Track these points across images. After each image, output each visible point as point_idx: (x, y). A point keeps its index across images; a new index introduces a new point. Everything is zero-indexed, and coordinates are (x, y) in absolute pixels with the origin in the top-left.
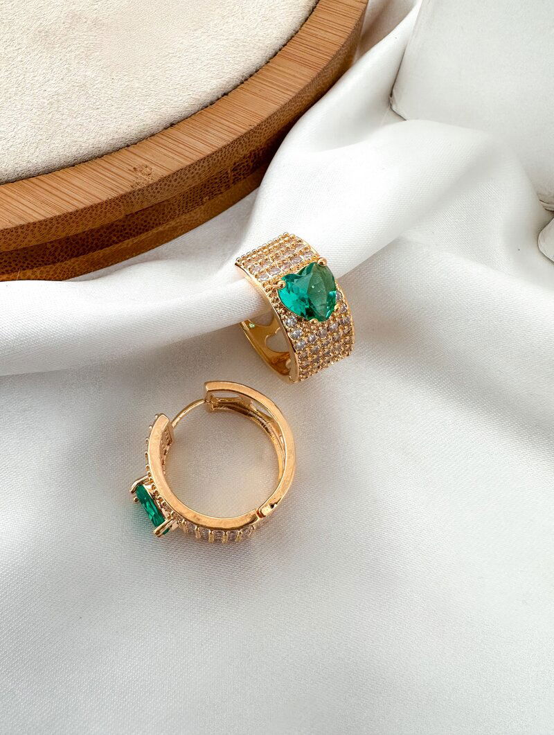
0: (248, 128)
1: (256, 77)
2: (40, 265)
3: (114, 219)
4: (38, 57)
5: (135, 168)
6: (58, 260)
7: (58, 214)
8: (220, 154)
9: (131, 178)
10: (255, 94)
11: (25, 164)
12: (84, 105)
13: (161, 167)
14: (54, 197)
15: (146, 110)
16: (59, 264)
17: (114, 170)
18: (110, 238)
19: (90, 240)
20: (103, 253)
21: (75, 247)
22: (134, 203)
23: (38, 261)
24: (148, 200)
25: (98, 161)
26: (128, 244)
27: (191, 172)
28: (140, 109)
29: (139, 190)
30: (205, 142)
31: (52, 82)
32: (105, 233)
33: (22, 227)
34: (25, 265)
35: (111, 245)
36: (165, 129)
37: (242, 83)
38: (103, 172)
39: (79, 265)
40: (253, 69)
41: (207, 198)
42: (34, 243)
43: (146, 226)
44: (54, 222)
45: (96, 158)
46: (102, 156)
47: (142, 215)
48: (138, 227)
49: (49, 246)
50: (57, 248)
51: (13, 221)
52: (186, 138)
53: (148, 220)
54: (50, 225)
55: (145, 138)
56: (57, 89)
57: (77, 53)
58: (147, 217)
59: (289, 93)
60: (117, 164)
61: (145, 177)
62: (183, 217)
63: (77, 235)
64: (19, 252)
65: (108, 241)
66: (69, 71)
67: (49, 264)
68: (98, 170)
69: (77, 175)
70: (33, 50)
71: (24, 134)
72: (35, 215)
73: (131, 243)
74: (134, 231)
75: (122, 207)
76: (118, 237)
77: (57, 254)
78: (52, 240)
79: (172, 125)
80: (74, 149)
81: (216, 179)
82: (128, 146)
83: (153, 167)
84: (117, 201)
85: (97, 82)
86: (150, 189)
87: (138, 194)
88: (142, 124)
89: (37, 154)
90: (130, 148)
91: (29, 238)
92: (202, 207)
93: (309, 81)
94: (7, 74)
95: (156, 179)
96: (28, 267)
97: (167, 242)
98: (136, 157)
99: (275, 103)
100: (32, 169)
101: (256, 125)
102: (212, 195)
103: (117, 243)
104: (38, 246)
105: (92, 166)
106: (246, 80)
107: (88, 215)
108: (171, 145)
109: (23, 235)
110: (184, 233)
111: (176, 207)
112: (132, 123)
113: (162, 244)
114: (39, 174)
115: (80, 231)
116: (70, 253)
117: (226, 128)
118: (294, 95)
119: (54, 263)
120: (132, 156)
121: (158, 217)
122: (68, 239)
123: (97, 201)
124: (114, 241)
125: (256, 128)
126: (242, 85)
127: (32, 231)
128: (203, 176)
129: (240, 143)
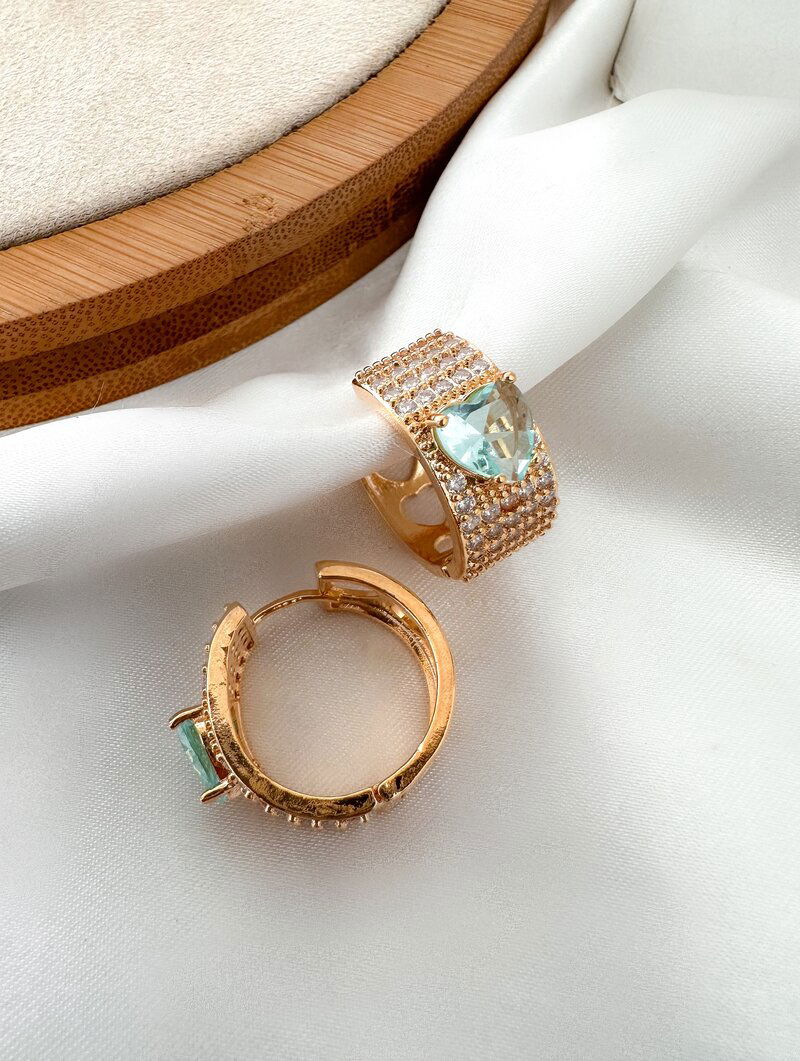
0: (419, 125)
1: (417, 45)
2: (99, 371)
3: (215, 286)
4: (60, 40)
5: (245, 201)
6: (128, 361)
7: (129, 281)
8: (377, 169)
9: (240, 215)
10: (418, 71)
11: (64, 206)
12: (147, 107)
13: (290, 195)
14: (120, 256)
15: (251, 108)
16: (129, 367)
17: (211, 205)
18: (209, 319)
19: (179, 324)
20: (198, 347)
21: (154, 337)
22: (249, 257)
23: (96, 365)
24: (269, 251)
25: (183, 193)
26: (235, 328)
27: (335, 201)
28: (240, 107)
29: (257, 235)
30: (351, 151)
31: (92, 75)
32: (202, 310)
33: (72, 307)
34: (75, 372)
35: (210, 330)
36: (285, 135)
37: (396, 56)
38: (192, 210)
39: (159, 366)
40: (412, 33)
41: (355, 244)
42: (91, 334)
43: (263, 296)
44: (124, 296)
45: (179, 188)
46: (189, 184)
47: (259, 277)
48: (252, 298)
49: (114, 337)
50: (126, 340)
51: (56, 298)
52: (320, 147)
53: (267, 285)
54: (117, 302)
55: (255, 152)
56: (101, 85)
57: (124, 28)
58: (266, 280)
59: (473, 66)
60: (213, 195)
61: (263, 213)
62: (319, 278)
63: (158, 317)
64: (66, 351)
65: (205, 324)
66: (116, 57)
67: (113, 369)
68: (187, 208)
69: (154, 218)
70: (53, 30)
71: (56, 158)
72: (92, 286)
73: (239, 327)
74: (245, 305)
75: (230, 266)
76: (221, 317)
77: (125, 350)
78: (116, 328)
79: (295, 129)
80: (142, 177)
81: (369, 212)
82: (228, 166)
83: (275, 196)
84: (222, 255)
85: (164, 70)
86: (272, 232)
87: (255, 242)
88: (246, 130)
89: (82, 189)
90: (232, 170)
91: (84, 325)
92: (347, 261)
93: (504, 46)
94: (14, 68)
95: (283, 216)
96: (78, 376)
97: (293, 321)
98: (246, 183)
99: (457, 84)
100: (77, 213)
101: (430, 119)
102: (362, 238)
103: (218, 327)
104: (96, 339)
105: (176, 203)
106: (403, 51)
107: (177, 282)
108: (299, 161)
109: (73, 322)
110: (318, 305)
111: (310, 261)
112: (231, 129)
113: (286, 325)
114: (89, 221)
115: (163, 309)
116: (146, 347)
117: (382, 127)
118: (482, 69)
119: (120, 366)
120: (237, 180)
121: (282, 279)
122: (144, 324)
123: (191, 257)
124: (214, 324)
125: (430, 124)
126: (398, 60)
127: (88, 313)
128: (351, 207)
129: (407, 151)
